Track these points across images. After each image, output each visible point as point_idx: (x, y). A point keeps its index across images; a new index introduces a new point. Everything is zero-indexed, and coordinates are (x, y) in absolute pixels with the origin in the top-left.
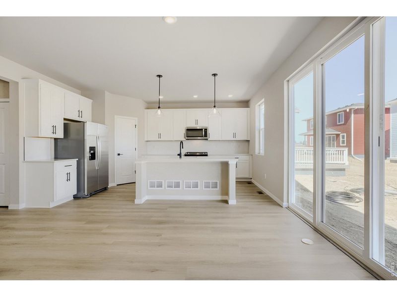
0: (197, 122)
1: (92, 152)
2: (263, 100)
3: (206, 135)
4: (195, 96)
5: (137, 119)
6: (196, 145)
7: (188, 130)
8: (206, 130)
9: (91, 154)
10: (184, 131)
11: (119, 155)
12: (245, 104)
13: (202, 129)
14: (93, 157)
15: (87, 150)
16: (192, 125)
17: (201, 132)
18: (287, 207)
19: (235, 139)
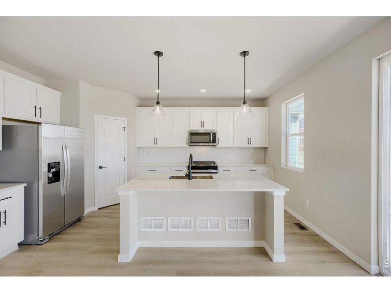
0: (202, 124)
1: (54, 170)
2: (303, 94)
3: (214, 141)
4: (203, 91)
5: (125, 119)
6: (202, 154)
7: (192, 134)
8: (214, 134)
9: (53, 173)
10: (186, 136)
11: (101, 167)
13: (210, 134)
14: (56, 177)
15: (44, 168)
16: (197, 128)
17: (208, 137)
18: (377, 272)
19: (250, 146)
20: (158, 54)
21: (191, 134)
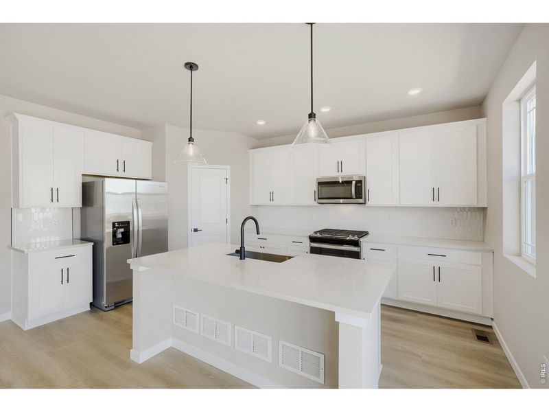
0: (340, 166)
1: (122, 230)
3: (359, 195)
5: (228, 167)
6: (342, 217)
12: (474, 108)
13: (351, 182)
16: (331, 173)
17: (347, 188)
19: (436, 204)
20: (191, 66)
21: (320, 184)
